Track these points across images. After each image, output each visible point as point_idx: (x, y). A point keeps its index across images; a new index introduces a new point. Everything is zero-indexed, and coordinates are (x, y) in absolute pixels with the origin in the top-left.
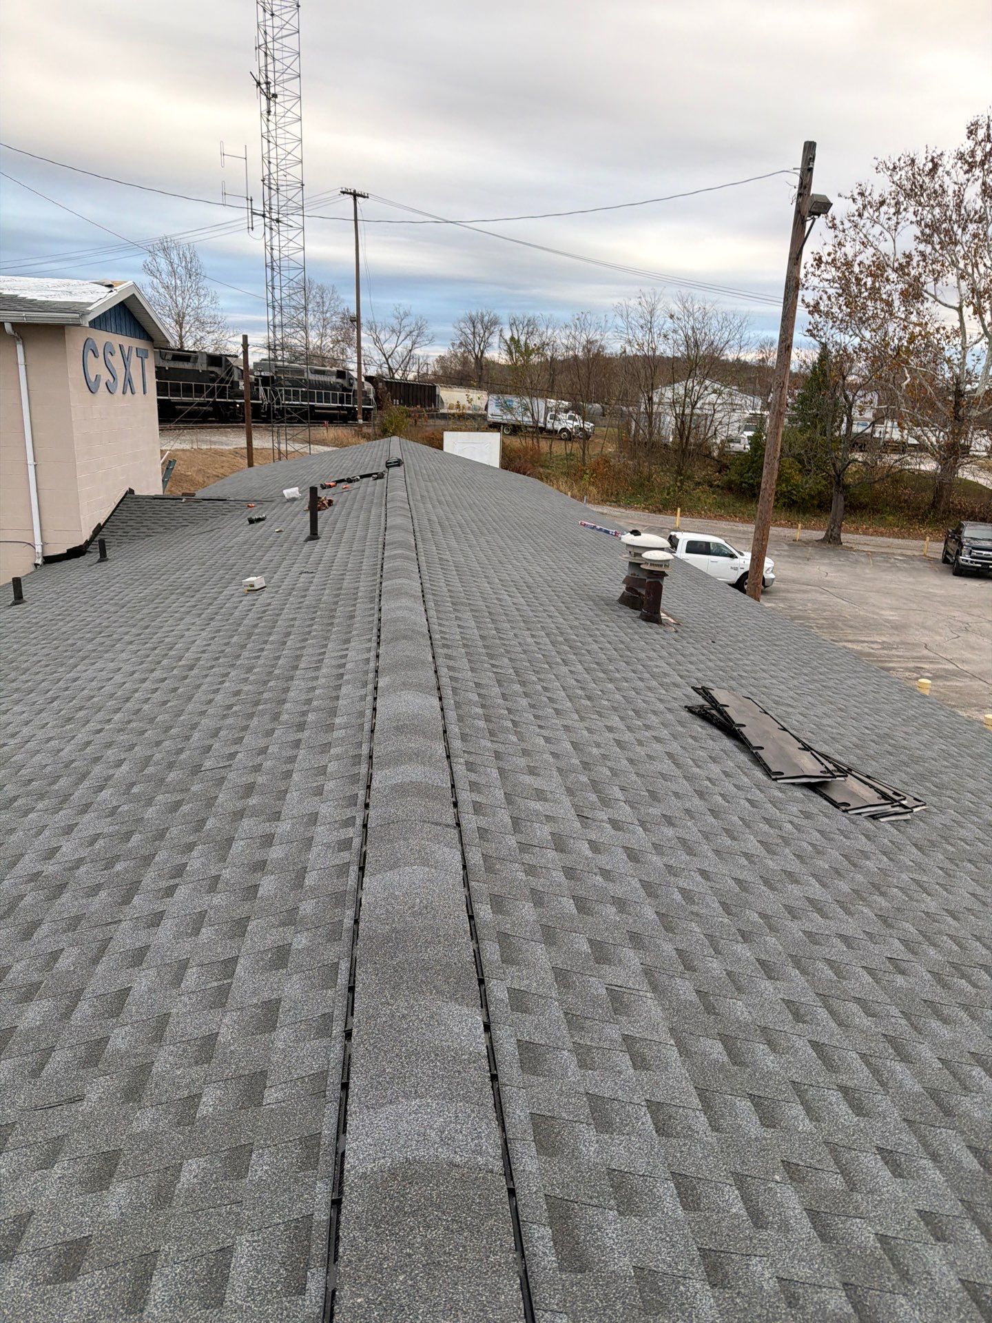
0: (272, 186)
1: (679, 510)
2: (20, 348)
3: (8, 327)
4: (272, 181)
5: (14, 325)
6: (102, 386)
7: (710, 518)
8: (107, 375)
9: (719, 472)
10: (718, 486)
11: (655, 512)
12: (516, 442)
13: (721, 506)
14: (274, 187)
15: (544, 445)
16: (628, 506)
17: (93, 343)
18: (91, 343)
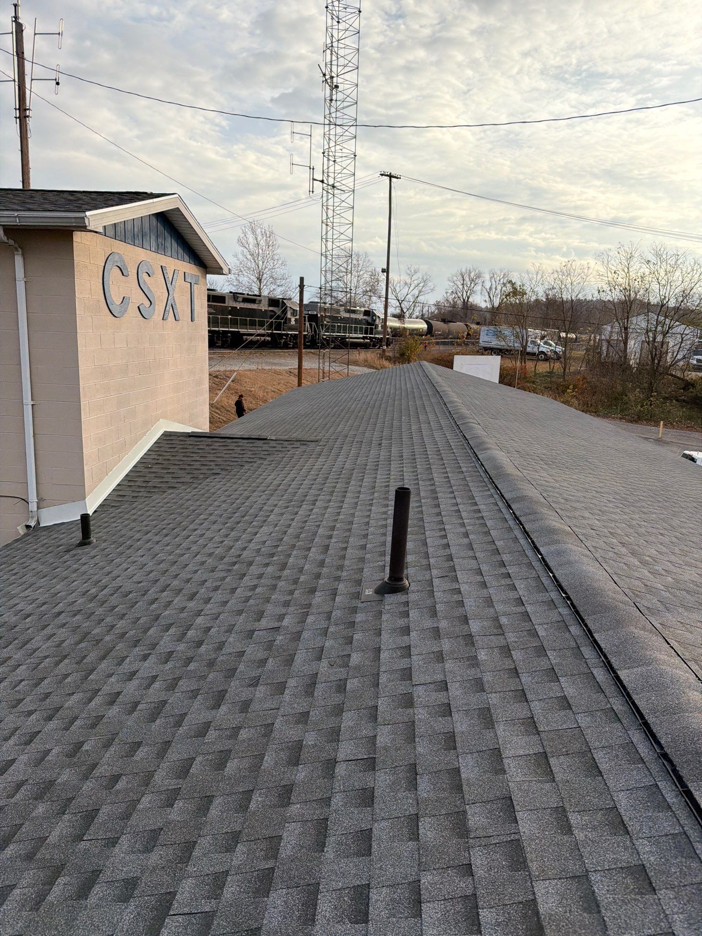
0: (330, 158)
1: (662, 423)
2: (19, 260)
4: (331, 154)
5: (6, 230)
6: (132, 310)
7: (682, 429)
8: (137, 298)
9: (684, 389)
10: (684, 401)
12: (509, 364)
13: (690, 418)
14: (332, 159)
15: (530, 365)
17: (121, 257)
18: (117, 258)
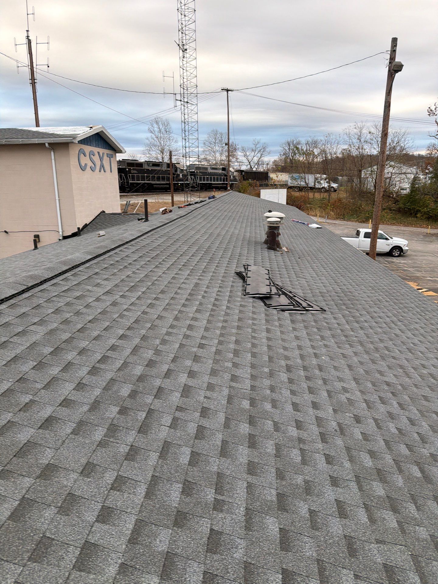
0: (185, 88)
1: (370, 220)
2: (52, 153)
3: (47, 145)
4: (185, 86)
5: (49, 144)
6: (88, 168)
7: (388, 224)
8: (90, 164)
9: (395, 204)
10: (394, 210)
11: (361, 222)
12: (297, 194)
13: (394, 219)
14: (186, 88)
15: (311, 195)
16: (349, 220)
17: (83, 150)
18: (82, 150)
